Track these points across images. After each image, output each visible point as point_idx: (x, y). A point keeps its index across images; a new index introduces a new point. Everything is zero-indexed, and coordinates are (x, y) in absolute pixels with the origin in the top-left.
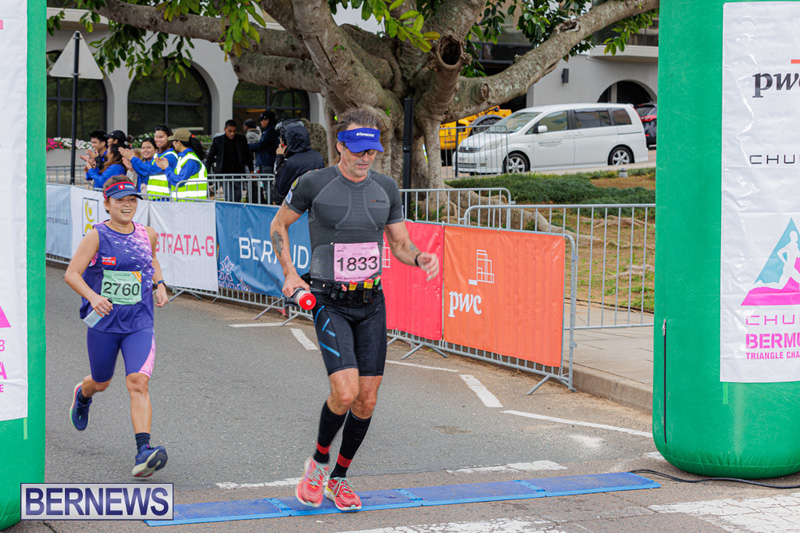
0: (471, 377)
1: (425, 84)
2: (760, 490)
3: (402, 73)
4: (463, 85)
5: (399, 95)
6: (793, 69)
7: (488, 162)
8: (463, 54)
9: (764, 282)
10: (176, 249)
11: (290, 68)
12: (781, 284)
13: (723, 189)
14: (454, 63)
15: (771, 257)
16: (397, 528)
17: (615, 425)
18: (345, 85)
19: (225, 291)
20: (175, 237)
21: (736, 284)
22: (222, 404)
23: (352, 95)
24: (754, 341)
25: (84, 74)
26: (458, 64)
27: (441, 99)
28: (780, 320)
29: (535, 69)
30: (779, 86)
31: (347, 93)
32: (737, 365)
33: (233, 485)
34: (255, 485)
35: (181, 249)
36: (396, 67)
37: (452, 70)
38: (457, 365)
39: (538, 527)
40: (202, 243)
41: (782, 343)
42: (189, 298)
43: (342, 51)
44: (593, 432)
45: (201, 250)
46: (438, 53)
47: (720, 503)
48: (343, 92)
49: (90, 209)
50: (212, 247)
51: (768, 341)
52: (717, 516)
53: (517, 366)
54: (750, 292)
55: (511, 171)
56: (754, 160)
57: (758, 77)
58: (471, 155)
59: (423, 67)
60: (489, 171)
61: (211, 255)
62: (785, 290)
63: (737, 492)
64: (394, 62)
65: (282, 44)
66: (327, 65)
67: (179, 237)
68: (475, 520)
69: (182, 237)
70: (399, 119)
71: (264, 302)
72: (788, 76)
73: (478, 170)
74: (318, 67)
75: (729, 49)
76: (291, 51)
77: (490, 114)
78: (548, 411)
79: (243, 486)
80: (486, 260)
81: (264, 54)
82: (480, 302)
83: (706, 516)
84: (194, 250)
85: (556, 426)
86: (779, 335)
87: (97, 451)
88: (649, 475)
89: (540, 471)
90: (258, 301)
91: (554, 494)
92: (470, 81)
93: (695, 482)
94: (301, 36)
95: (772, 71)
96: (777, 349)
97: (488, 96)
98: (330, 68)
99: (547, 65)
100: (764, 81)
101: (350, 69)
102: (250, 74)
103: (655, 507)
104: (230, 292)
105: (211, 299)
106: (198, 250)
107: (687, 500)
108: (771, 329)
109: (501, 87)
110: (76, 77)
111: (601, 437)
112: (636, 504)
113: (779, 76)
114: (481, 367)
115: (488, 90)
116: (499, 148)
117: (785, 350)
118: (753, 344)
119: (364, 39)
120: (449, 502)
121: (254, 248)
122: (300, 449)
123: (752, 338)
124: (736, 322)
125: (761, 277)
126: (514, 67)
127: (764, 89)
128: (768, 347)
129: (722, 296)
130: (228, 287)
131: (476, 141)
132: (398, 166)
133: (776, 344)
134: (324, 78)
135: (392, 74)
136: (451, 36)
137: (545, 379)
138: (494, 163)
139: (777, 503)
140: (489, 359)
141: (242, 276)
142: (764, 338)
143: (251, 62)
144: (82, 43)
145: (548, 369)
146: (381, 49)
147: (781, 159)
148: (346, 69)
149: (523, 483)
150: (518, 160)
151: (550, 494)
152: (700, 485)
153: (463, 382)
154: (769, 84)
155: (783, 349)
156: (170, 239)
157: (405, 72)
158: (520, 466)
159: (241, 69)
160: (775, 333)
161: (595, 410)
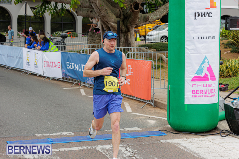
0: (127, 103)
1: (129, 16)
2: (196, 136)
3: (123, 13)
4: (141, 16)
5: (122, 19)
6: (206, 11)
7: (156, 40)
8: (140, 7)
9: (197, 74)
10: (50, 66)
11: (91, 12)
12: (203, 75)
13: (185, 47)
14: (137, 9)
15: (199, 67)
16: (82, 147)
17: (163, 117)
18: (104, 17)
19: (64, 78)
20: (49, 63)
21: (189, 75)
22: (49, 111)
23: (106, 19)
24: (194, 92)
25: (28, 14)
26: (139, 10)
27: (134, 20)
28: (202, 86)
29: (164, 11)
30: (202, 16)
31: (105, 19)
32: (189, 99)
33: (40, 135)
34: (47, 135)
35: (51, 66)
36: (121, 11)
37: (137, 12)
38: (125, 99)
39: (124, 147)
40: (56, 64)
41: (203, 92)
42: (55, 80)
43: (103, 7)
44: (155, 119)
45: (56, 66)
46: (132, 7)
47: (181, 139)
48: (103, 19)
49: (28, 54)
50: (60, 65)
51: (199, 92)
52: (179, 143)
53: (140, 100)
54: (193, 77)
55: (163, 42)
56: (194, 38)
57: (195, 13)
58: (151, 37)
59: (129, 11)
60: (156, 42)
61: (59, 67)
62: (204, 77)
63: (189, 136)
64: (121, 9)
65: (88, 4)
66: (98, 11)
67: (50, 62)
68: (106, 145)
69: (51, 62)
70: (122, 26)
71: (74, 81)
72: (205, 13)
73: (153, 42)
74: (96, 11)
75: (187, 5)
76: (90, 7)
77: (159, 25)
78: (145, 113)
79: (43, 135)
80: (131, 68)
81: (83, 7)
82: (129, 81)
83: (176, 143)
84: (54, 66)
85: (145, 117)
86: (202, 90)
87: (5, 125)
88: (165, 131)
89: (133, 130)
90: (73, 81)
91: (134, 137)
92: (143, 15)
93: (178, 134)
94: (90, 2)
95: (200, 11)
96: (201, 94)
97: (149, 19)
98: (99, 11)
99: (168, 10)
100: (197, 15)
101: (105, 12)
102: (80, 14)
103: (162, 141)
104: (65, 78)
105: (60, 80)
106: (55, 66)
107: (172, 139)
108: (199, 88)
109: (153, 17)
110: (26, 15)
111: (156, 120)
112: (157, 140)
113: (202, 13)
114: (131, 100)
115: (149, 18)
116: (159, 35)
117: (204, 95)
118: (194, 93)
119: (112, 3)
120: (101, 139)
121: (70, 66)
122: (65, 124)
123: (194, 91)
124: (189, 86)
125: (196, 73)
126: (157, 10)
127: (197, 17)
128: (199, 94)
129: (185, 79)
130: (64, 77)
131: (152, 33)
132: (122, 41)
133: (201, 93)
134: (98, 14)
135: (120, 13)
136: (136, 2)
137: (146, 104)
138: (158, 39)
139: (199, 139)
140: (132, 98)
141: (68, 74)
142: (198, 91)
143: (80, 10)
144: (27, 5)
145: (147, 101)
146: (117, 6)
147: (203, 38)
148: (104, 12)
149: (126, 134)
150: (165, 38)
151: (132, 137)
152: (179, 134)
153: (124, 104)
154: (199, 15)
155: (203, 94)
156: (48, 63)
157: (124, 12)
158: (128, 129)
159: (78, 12)
160: (201, 90)
161: (159, 112)
